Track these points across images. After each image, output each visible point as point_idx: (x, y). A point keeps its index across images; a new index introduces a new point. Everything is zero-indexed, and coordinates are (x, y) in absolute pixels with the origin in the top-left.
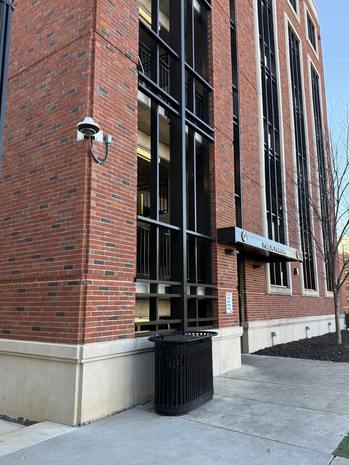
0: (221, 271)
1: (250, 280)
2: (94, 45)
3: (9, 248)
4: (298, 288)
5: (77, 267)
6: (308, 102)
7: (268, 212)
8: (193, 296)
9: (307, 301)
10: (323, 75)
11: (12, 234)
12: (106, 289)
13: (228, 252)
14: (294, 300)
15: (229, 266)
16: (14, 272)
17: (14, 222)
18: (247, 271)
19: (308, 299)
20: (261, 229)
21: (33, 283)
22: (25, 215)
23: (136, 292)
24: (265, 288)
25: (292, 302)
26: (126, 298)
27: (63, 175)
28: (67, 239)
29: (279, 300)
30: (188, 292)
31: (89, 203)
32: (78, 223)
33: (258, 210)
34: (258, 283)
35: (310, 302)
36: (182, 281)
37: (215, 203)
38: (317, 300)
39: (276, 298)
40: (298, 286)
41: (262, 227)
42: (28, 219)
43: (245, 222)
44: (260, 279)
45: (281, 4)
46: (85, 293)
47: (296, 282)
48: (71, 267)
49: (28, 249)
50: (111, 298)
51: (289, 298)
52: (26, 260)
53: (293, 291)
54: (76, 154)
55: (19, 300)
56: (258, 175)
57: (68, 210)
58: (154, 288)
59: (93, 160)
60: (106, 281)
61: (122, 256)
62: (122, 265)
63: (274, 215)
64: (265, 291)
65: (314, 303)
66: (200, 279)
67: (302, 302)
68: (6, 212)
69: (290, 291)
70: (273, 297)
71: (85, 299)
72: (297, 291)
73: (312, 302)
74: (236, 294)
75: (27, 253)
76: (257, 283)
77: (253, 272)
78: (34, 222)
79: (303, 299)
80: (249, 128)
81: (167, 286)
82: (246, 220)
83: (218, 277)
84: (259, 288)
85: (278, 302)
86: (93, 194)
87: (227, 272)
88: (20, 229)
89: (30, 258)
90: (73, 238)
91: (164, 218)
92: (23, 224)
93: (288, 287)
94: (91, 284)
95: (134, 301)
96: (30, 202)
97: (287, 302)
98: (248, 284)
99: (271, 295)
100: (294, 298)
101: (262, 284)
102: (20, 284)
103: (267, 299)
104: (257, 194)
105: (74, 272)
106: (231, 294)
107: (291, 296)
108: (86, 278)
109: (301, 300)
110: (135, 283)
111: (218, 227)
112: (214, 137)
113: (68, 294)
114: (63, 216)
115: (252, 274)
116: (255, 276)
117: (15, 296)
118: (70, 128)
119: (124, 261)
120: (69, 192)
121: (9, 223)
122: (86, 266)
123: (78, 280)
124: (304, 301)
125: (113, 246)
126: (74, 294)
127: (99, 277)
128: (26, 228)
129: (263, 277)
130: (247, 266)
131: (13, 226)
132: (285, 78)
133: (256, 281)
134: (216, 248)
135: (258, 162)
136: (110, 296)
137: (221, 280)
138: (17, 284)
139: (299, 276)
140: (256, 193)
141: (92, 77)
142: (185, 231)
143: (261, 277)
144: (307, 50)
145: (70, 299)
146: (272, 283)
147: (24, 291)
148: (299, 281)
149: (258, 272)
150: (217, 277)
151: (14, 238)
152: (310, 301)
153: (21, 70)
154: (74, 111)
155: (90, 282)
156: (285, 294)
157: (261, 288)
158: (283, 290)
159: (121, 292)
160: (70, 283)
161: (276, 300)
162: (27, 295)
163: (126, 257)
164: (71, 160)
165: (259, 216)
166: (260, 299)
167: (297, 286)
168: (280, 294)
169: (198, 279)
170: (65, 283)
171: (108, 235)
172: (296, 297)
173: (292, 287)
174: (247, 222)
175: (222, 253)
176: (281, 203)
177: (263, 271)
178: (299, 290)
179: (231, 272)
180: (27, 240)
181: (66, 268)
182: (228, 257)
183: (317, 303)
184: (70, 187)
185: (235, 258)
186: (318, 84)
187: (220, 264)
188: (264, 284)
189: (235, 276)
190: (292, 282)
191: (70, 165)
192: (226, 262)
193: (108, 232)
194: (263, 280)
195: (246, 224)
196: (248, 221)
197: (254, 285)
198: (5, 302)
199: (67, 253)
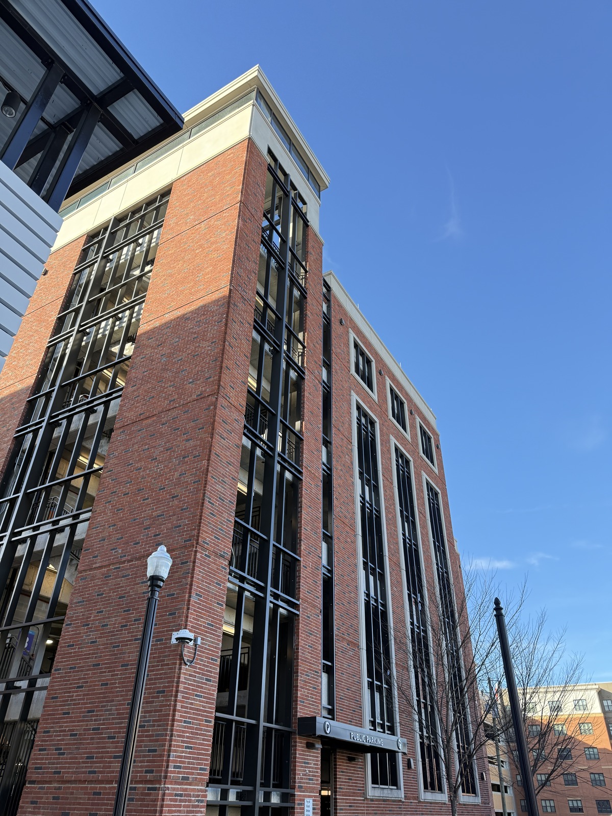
0: (301, 770)
1: (342, 779)
2: (195, 555)
3: (88, 744)
4: (413, 789)
5: (158, 771)
6: (424, 527)
7: (370, 680)
8: (267, 804)
9: (428, 809)
10: (446, 489)
11: (94, 729)
12: (181, 795)
13: (310, 746)
14: (407, 808)
15: (311, 764)
16: (90, 772)
17: (97, 716)
18: (340, 765)
19: (431, 806)
20: (360, 705)
21: (111, 786)
22: (110, 710)
23: (207, 799)
24: (363, 790)
25: (404, 811)
26: (197, 806)
27: (154, 675)
28: (151, 741)
29: (384, 807)
30: (260, 799)
31: (175, 705)
32: (163, 725)
33: (356, 679)
34: (355, 783)
35: (434, 812)
36: (254, 785)
37: (297, 686)
38: (445, 807)
39: (379, 804)
40: (414, 786)
41: (361, 702)
42: (113, 714)
43: (338, 697)
44: (358, 777)
45: (386, 428)
46: (163, 800)
47: (411, 780)
48: (152, 772)
49: (109, 748)
50: (184, 806)
51: (400, 805)
52: (106, 759)
53: (405, 793)
54: (169, 656)
55: (93, 804)
56: (357, 634)
57: (156, 711)
58: (224, 795)
59: (183, 664)
60: (181, 787)
61: (198, 759)
62: (196, 769)
63: (379, 683)
64: (364, 794)
65: (441, 812)
66: (277, 781)
67: (420, 811)
68: (90, 703)
69: (401, 794)
70: (374, 804)
71: (162, 806)
72: (413, 794)
73: (437, 812)
74: (318, 801)
75: (108, 752)
76: (352, 783)
77: (348, 766)
78: (119, 719)
79: (422, 806)
80: (346, 578)
81: (239, 791)
82: (340, 695)
83: (297, 778)
84: (356, 789)
85: (382, 810)
86: (180, 695)
87: (307, 772)
88: (103, 724)
89: (110, 757)
90: (157, 741)
91: (242, 696)
92: (107, 719)
93: (398, 788)
94: (169, 790)
95: (204, 810)
96: (117, 696)
97: (397, 811)
98: (341, 785)
99: (372, 800)
100: (408, 805)
101: (360, 784)
102: (96, 786)
103: (367, 807)
104: (356, 658)
105: (154, 777)
106: (311, 801)
107: (403, 802)
108: (165, 784)
109: (419, 808)
110: (207, 788)
111: (299, 715)
112: (298, 610)
113: (146, 801)
114: (150, 716)
115: (347, 769)
116: (350, 773)
117: (89, 799)
118: (166, 629)
119: (199, 764)
120: (158, 692)
121: (92, 716)
122: (166, 772)
123: (158, 786)
124: (423, 809)
125: (191, 748)
126: (152, 801)
127: (176, 783)
128: (110, 724)
129: (362, 774)
130: (340, 759)
131: (95, 720)
132: (392, 507)
133: (351, 779)
134: (295, 742)
135: (356, 617)
136: (183, 804)
137: (300, 782)
138: (93, 786)
139: (415, 770)
140: (354, 657)
141: (191, 585)
142: (263, 724)
143: (359, 774)
144: (421, 466)
145: (147, 806)
146: (374, 781)
147: (99, 794)
148: (416, 778)
149: (355, 767)
150: (295, 778)
151: (95, 734)
152: (433, 809)
153: (124, 559)
154: (170, 614)
155: (168, 788)
156: (393, 799)
157: (359, 790)
158: (389, 792)
159: (193, 799)
160: (149, 789)
161: (380, 807)
162: (103, 799)
163: (201, 759)
164: (163, 661)
165: (358, 688)
166: (357, 807)
167: (411, 786)
168: (385, 798)
169: (274, 780)
170: (144, 789)
171: (188, 737)
172: (411, 802)
173: (404, 788)
174: (341, 698)
175: (303, 747)
176: (388, 667)
177: (362, 765)
178: (416, 792)
179: (313, 772)
180: (109, 738)
181: (147, 772)
182: (310, 752)
183: (445, 812)
184: (159, 688)
185: (318, 753)
186: (438, 501)
187: (300, 762)
188: (363, 784)
189: (318, 776)
190: (404, 779)
191: (162, 665)
192: (307, 759)
193: (188, 735)
194: (361, 777)
195: (339, 701)
196: (342, 696)
197: (349, 786)
198: (76, 806)
199: (149, 756)
